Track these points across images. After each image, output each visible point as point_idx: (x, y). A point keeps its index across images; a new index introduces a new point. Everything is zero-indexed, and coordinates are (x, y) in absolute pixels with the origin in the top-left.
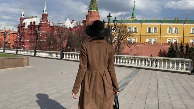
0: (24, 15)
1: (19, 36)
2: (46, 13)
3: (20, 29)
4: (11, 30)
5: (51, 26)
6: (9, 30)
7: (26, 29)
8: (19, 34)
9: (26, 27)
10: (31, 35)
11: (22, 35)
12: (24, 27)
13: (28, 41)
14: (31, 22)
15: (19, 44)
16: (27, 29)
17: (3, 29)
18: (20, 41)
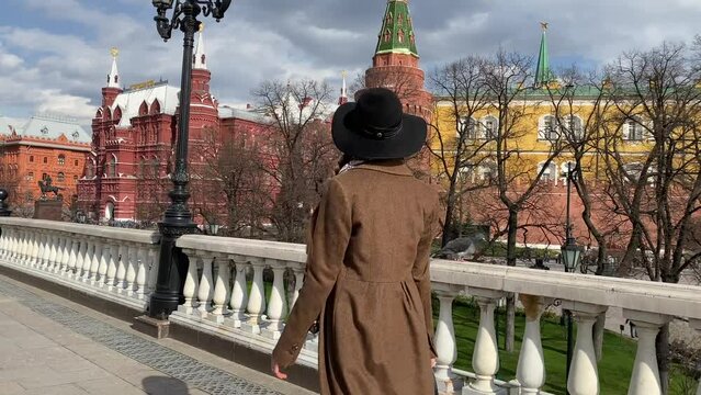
0: (116, 78)
1: (97, 158)
2: (204, 67)
3: (102, 133)
4: (70, 138)
5: (224, 120)
6: (63, 138)
7: (124, 133)
8: (97, 150)
9: (125, 123)
10: (144, 153)
11: (108, 156)
12: (117, 122)
13: (128, 177)
14: (144, 105)
15: (94, 189)
16: (130, 130)
17: (40, 135)
18: (101, 180)
